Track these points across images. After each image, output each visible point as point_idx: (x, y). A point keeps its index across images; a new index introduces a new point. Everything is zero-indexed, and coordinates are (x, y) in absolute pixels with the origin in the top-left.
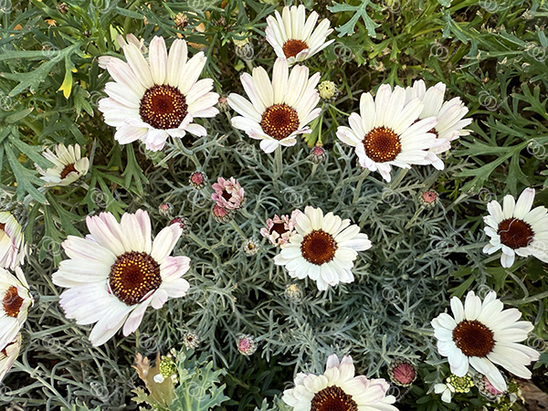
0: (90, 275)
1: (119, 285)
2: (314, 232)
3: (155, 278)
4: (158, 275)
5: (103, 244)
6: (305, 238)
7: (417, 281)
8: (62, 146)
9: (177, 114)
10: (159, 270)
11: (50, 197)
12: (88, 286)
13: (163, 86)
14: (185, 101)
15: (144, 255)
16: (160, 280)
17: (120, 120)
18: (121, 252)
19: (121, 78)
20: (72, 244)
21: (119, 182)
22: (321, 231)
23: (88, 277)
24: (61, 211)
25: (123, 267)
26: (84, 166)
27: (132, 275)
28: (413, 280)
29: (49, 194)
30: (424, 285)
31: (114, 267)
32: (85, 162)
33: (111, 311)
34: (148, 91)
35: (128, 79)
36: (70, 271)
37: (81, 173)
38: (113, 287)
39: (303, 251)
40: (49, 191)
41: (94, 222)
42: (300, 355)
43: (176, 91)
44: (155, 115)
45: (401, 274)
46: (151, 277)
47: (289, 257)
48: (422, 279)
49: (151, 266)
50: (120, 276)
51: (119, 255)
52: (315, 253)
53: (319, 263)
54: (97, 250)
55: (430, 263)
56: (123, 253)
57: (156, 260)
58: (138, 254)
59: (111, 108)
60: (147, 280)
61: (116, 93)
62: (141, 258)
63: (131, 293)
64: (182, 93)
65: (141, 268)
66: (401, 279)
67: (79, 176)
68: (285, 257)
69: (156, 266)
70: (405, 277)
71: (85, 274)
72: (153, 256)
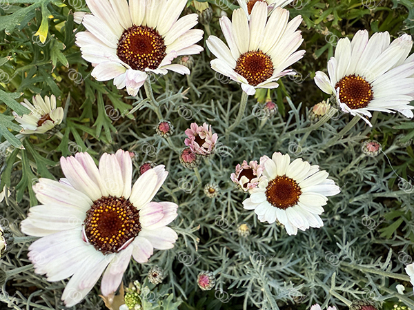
0: (64, 222)
1: (95, 233)
2: (278, 177)
3: (134, 225)
4: (137, 222)
5: (79, 188)
6: (270, 183)
7: (349, 222)
8: (38, 97)
9: (156, 54)
10: (138, 216)
11: (28, 145)
12: (63, 234)
13: (141, 26)
14: (163, 43)
15: (123, 200)
16: (139, 227)
17: (98, 57)
18: (97, 196)
19: (99, 12)
20: (43, 188)
21: (90, 132)
22: (285, 177)
23: (61, 224)
24: (37, 157)
25: (100, 213)
26: (59, 116)
27: (110, 221)
28: (344, 220)
29: (26, 142)
30: (355, 225)
31: (89, 213)
32: (60, 111)
33: (87, 262)
34: (126, 31)
35: (106, 15)
36: (41, 219)
37: (56, 122)
38: (89, 234)
39: (267, 195)
40: (27, 138)
41: (69, 163)
42: (249, 287)
43: (154, 32)
44: (133, 55)
45: (334, 215)
46: (130, 223)
47: (258, 202)
48: (354, 220)
49: (130, 212)
50: (97, 223)
51: (95, 199)
52: (280, 197)
53: (284, 207)
54: (72, 194)
55: (363, 207)
56: (100, 197)
57: (134, 205)
58: (115, 198)
59: (88, 43)
60: (126, 227)
61: (94, 28)
62: (119, 203)
63: (108, 241)
64: (160, 34)
65: (119, 215)
66: (333, 220)
67: (53, 125)
68: (254, 202)
69: (135, 212)
70: (337, 218)
71: (59, 221)
72: (131, 201)
